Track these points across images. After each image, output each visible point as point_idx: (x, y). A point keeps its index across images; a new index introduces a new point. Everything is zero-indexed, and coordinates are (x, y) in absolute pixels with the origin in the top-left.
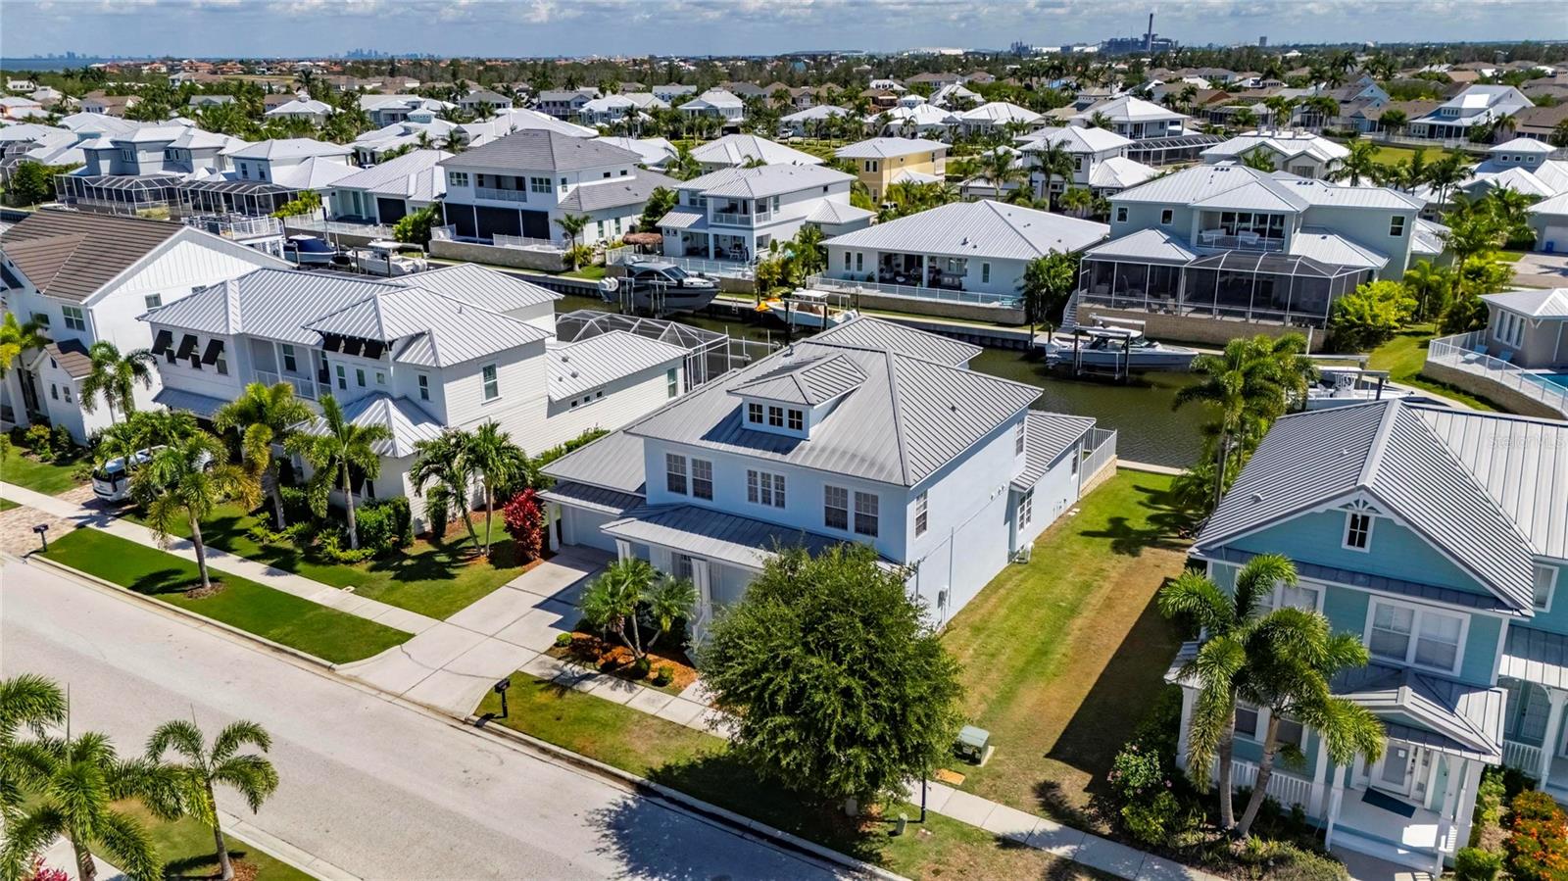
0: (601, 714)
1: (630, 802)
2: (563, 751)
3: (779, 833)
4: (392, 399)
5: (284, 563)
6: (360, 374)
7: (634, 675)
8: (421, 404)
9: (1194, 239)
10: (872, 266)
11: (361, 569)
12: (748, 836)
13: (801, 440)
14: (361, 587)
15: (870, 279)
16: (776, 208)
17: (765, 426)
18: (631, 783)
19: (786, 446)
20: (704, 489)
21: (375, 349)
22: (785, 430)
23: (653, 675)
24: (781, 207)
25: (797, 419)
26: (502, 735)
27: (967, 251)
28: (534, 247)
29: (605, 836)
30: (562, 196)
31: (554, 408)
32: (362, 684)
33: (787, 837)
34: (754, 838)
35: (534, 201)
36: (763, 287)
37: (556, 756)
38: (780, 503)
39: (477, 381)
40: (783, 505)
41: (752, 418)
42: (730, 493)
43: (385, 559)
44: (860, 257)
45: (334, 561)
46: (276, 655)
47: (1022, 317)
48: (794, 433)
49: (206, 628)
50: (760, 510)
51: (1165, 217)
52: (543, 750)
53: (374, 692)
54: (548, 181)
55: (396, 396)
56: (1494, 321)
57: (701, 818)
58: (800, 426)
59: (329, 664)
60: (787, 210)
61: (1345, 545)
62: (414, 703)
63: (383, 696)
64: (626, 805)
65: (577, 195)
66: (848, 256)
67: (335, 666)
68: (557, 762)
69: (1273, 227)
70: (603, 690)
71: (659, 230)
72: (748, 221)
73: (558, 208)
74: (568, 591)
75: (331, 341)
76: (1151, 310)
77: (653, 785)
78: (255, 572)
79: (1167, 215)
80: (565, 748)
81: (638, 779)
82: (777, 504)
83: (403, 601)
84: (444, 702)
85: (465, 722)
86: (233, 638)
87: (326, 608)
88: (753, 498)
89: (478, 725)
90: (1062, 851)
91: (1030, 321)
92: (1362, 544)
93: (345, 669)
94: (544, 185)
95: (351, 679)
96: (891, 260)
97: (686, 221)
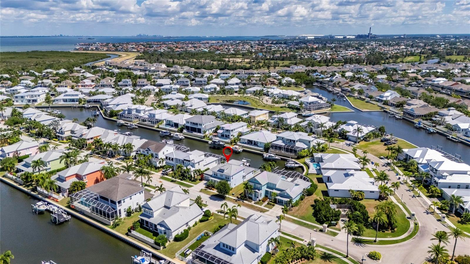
1: (210, 196)
5: (182, 180)
7: (211, 189)
8: (193, 166)
9: (285, 142)
10: (246, 141)
12: (218, 198)
14: (189, 182)
16: (234, 130)
19: (223, 172)
20: (217, 175)
21: (189, 161)
25: (224, 170)
27: (258, 141)
28: (199, 134)
30: (203, 126)
31: (204, 166)
32: (192, 189)
33: (220, 198)
35: (199, 127)
36: (231, 143)
39: (198, 164)
40: (222, 177)
41: (220, 170)
42: (219, 176)
43: (190, 180)
44: (245, 139)
45: (186, 180)
47: (264, 151)
49: (177, 185)
51: (282, 139)
55: (191, 165)
57: (215, 197)
60: (236, 131)
63: (194, 190)
65: (205, 127)
66: (243, 139)
67: (189, 187)
69: (294, 142)
70: (209, 190)
71: (217, 133)
72: (230, 132)
73: (203, 128)
74: (206, 182)
75: (185, 160)
77: (212, 195)
78: (179, 181)
80: (206, 193)
83: (192, 183)
84: (197, 190)
87: (186, 183)
90: (237, 199)
91: (265, 151)
94: (201, 125)
96: (249, 140)
97: (222, 132)
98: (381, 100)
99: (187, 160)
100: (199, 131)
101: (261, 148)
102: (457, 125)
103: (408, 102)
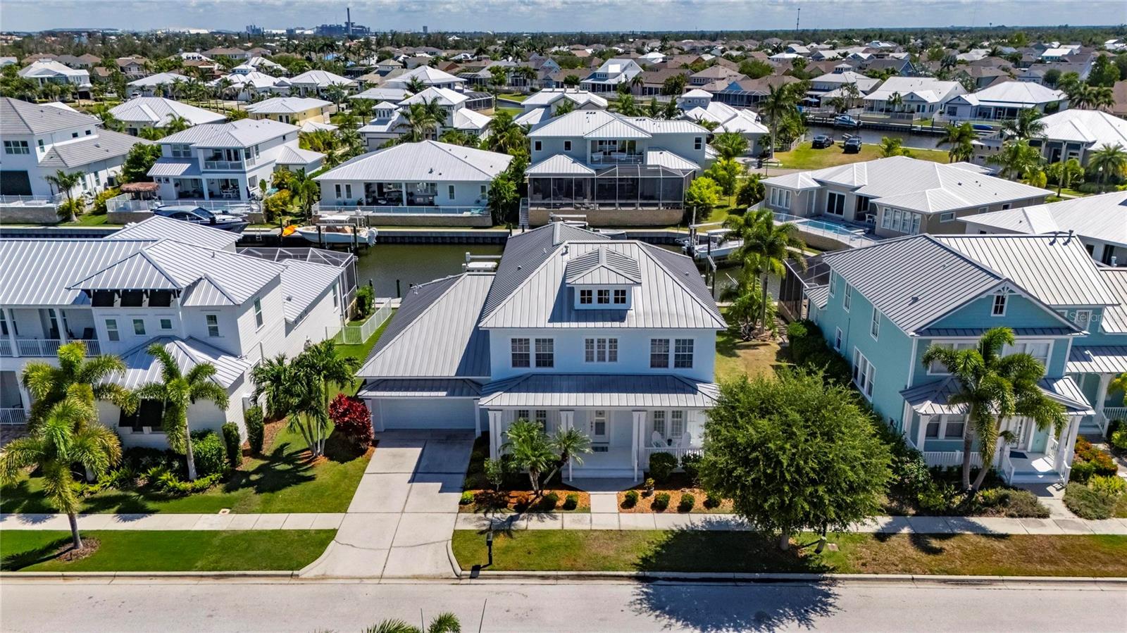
0: (554, 540)
1: (645, 590)
2: (560, 573)
3: (757, 575)
4: (183, 341)
5: (130, 509)
6: (111, 323)
7: (547, 507)
8: (208, 341)
9: (589, 159)
11: (217, 492)
12: (739, 584)
13: (627, 310)
14: (233, 507)
15: (360, 203)
16: (257, 154)
17: (595, 305)
18: (630, 577)
19: (620, 316)
20: (546, 360)
21: (161, 298)
22: (612, 305)
23: (560, 503)
24: (260, 153)
25: (622, 296)
26: (499, 577)
27: (434, 177)
28: (19, 203)
29: (657, 616)
30: (41, 156)
31: (289, 328)
32: (337, 578)
33: (764, 575)
34: (745, 584)
35: (11, 162)
36: (270, 217)
37: (557, 578)
38: (613, 358)
39: (253, 313)
40: (615, 359)
41: (583, 301)
42: (568, 358)
43: (233, 480)
44: (348, 187)
45: (183, 493)
46: (221, 581)
47: (489, 221)
48: (620, 306)
49: (116, 581)
50: (597, 367)
52: (543, 577)
53: (357, 581)
54: (25, 144)
55: (184, 338)
56: (768, 194)
57: (695, 583)
58: (623, 301)
59: (290, 572)
60: (260, 159)
61: (992, 314)
62: (400, 578)
63: (366, 581)
64: (646, 593)
65: (55, 153)
66: (338, 188)
67: (296, 572)
68: (560, 582)
69: (632, 148)
70: (532, 523)
71: (151, 179)
72: (240, 166)
73: (38, 166)
74: (423, 464)
75: (102, 298)
76: (577, 208)
77: (647, 574)
79: (568, 145)
80: (559, 570)
81: (634, 573)
82: (610, 360)
83: (291, 507)
84: (426, 569)
85: (459, 577)
86: (159, 581)
87: (224, 531)
88: (589, 358)
89: (472, 577)
90: (906, 531)
91: (495, 223)
92: (1001, 312)
93: (307, 572)
94: (20, 147)
95: (324, 577)
97: (177, 170)
98: (604, 85)
99: (132, 298)
101: (465, 213)
102: (912, 95)
103: (695, 75)
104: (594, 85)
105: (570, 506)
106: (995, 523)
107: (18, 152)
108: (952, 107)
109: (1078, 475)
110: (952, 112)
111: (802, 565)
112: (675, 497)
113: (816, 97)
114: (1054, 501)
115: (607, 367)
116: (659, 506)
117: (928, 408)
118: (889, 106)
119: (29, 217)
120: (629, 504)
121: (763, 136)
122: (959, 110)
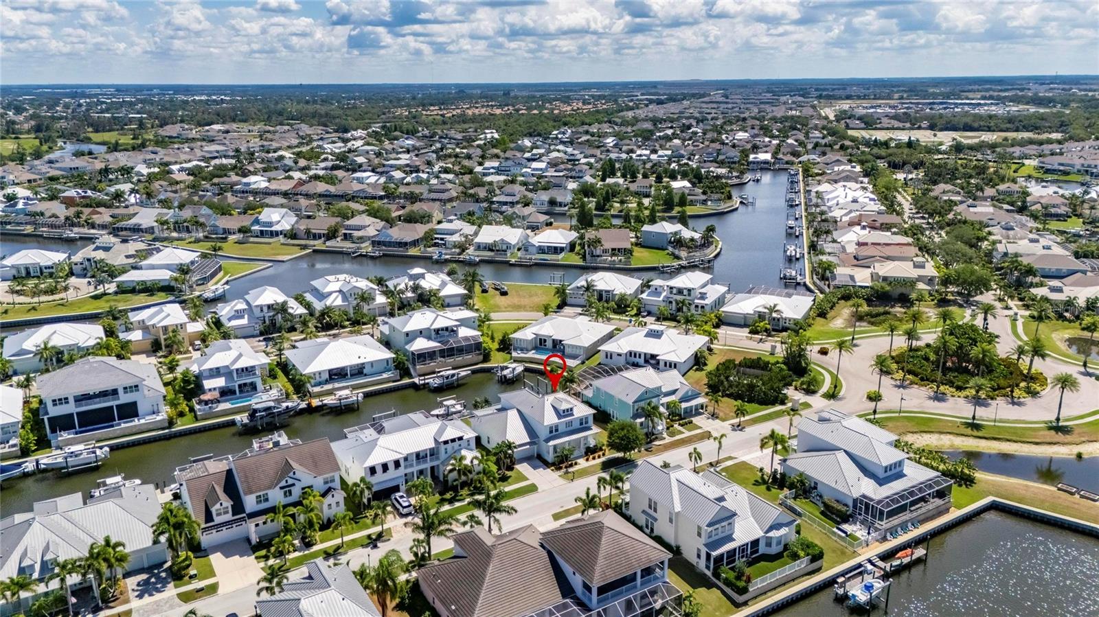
0: (580, 470)
3: (625, 464)
9: (433, 338)
10: (326, 376)
13: (572, 413)
17: (565, 413)
20: (556, 430)
22: (569, 413)
23: (573, 464)
25: (571, 410)
27: (361, 361)
28: (135, 422)
35: (124, 398)
42: (562, 429)
44: (320, 374)
47: (400, 377)
50: (569, 429)
51: (421, 333)
54: (136, 386)
61: (646, 395)
66: (315, 375)
72: (256, 374)
73: (143, 398)
75: (445, 442)
88: (566, 427)
90: (643, 449)
94: (133, 389)
96: (330, 371)
97: (220, 382)
98: (271, 232)
100: (130, 411)
101: (385, 376)
102: (502, 240)
103: (348, 223)
104: (262, 232)
105: (576, 464)
106: (657, 443)
107: (132, 391)
108: (525, 247)
109: (668, 428)
110: (526, 250)
111: (629, 461)
112: (596, 455)
113: (442, 239)
114: (665, 435)
115: (571, 428)
116: (594, 458)
117: (639, 421)
118: (489, 248)
119: (151, 427)
120: (587, 460)
121: (466, 295)
122: (530, 249)
